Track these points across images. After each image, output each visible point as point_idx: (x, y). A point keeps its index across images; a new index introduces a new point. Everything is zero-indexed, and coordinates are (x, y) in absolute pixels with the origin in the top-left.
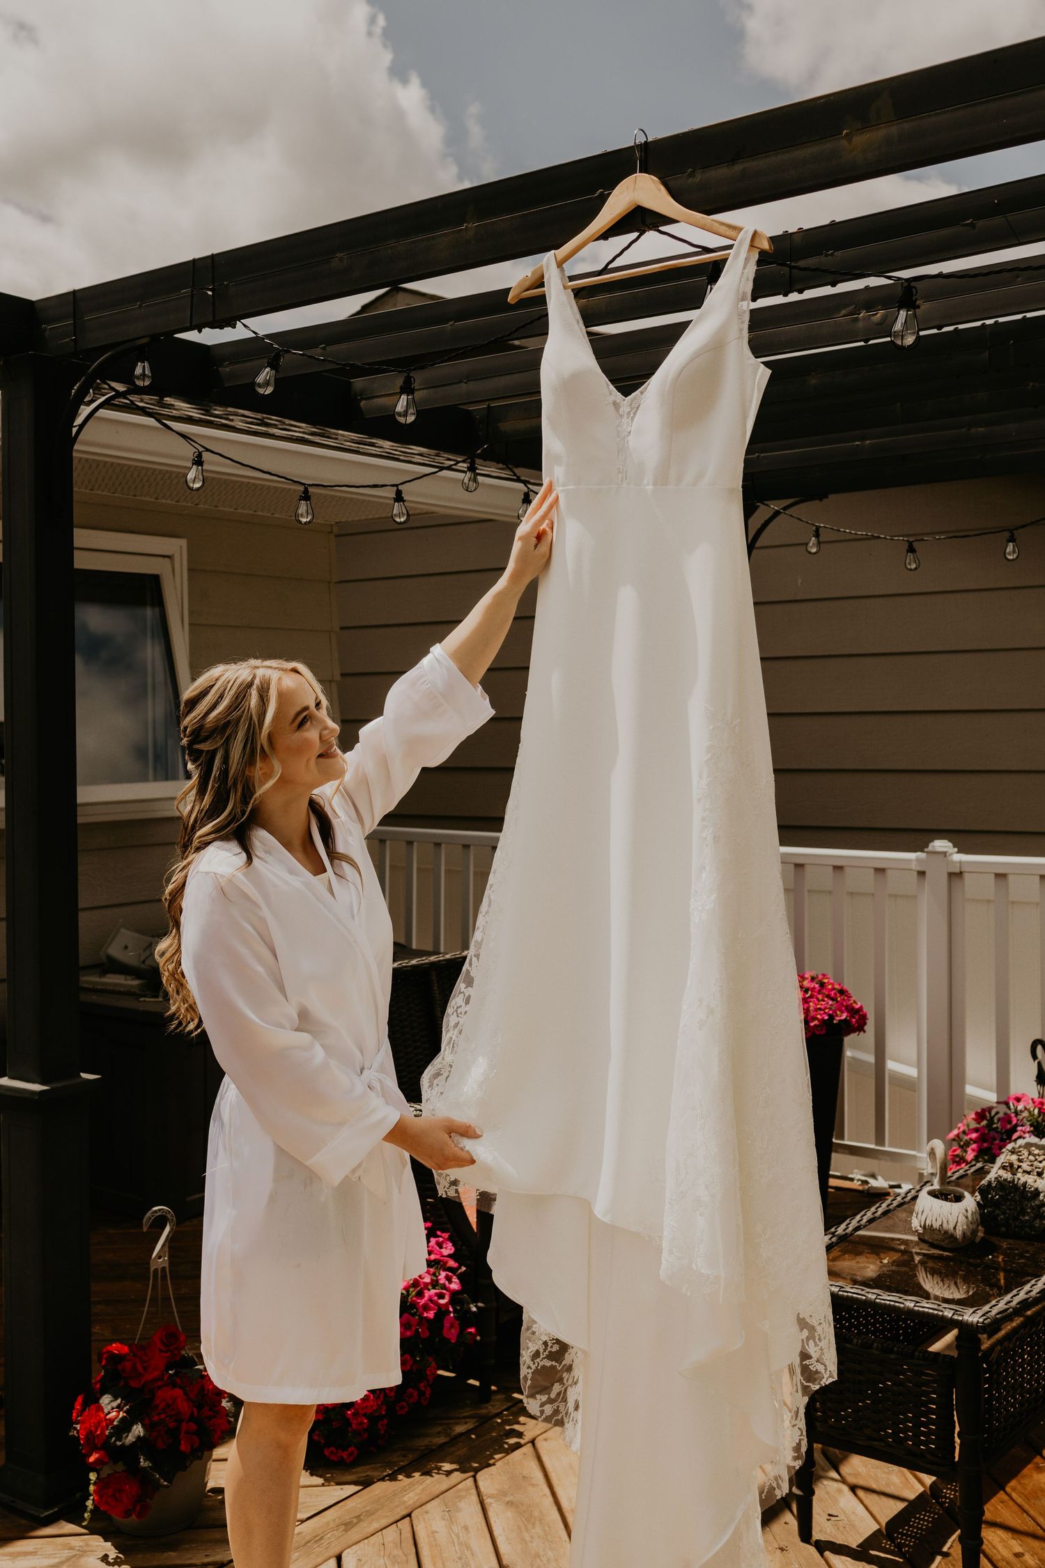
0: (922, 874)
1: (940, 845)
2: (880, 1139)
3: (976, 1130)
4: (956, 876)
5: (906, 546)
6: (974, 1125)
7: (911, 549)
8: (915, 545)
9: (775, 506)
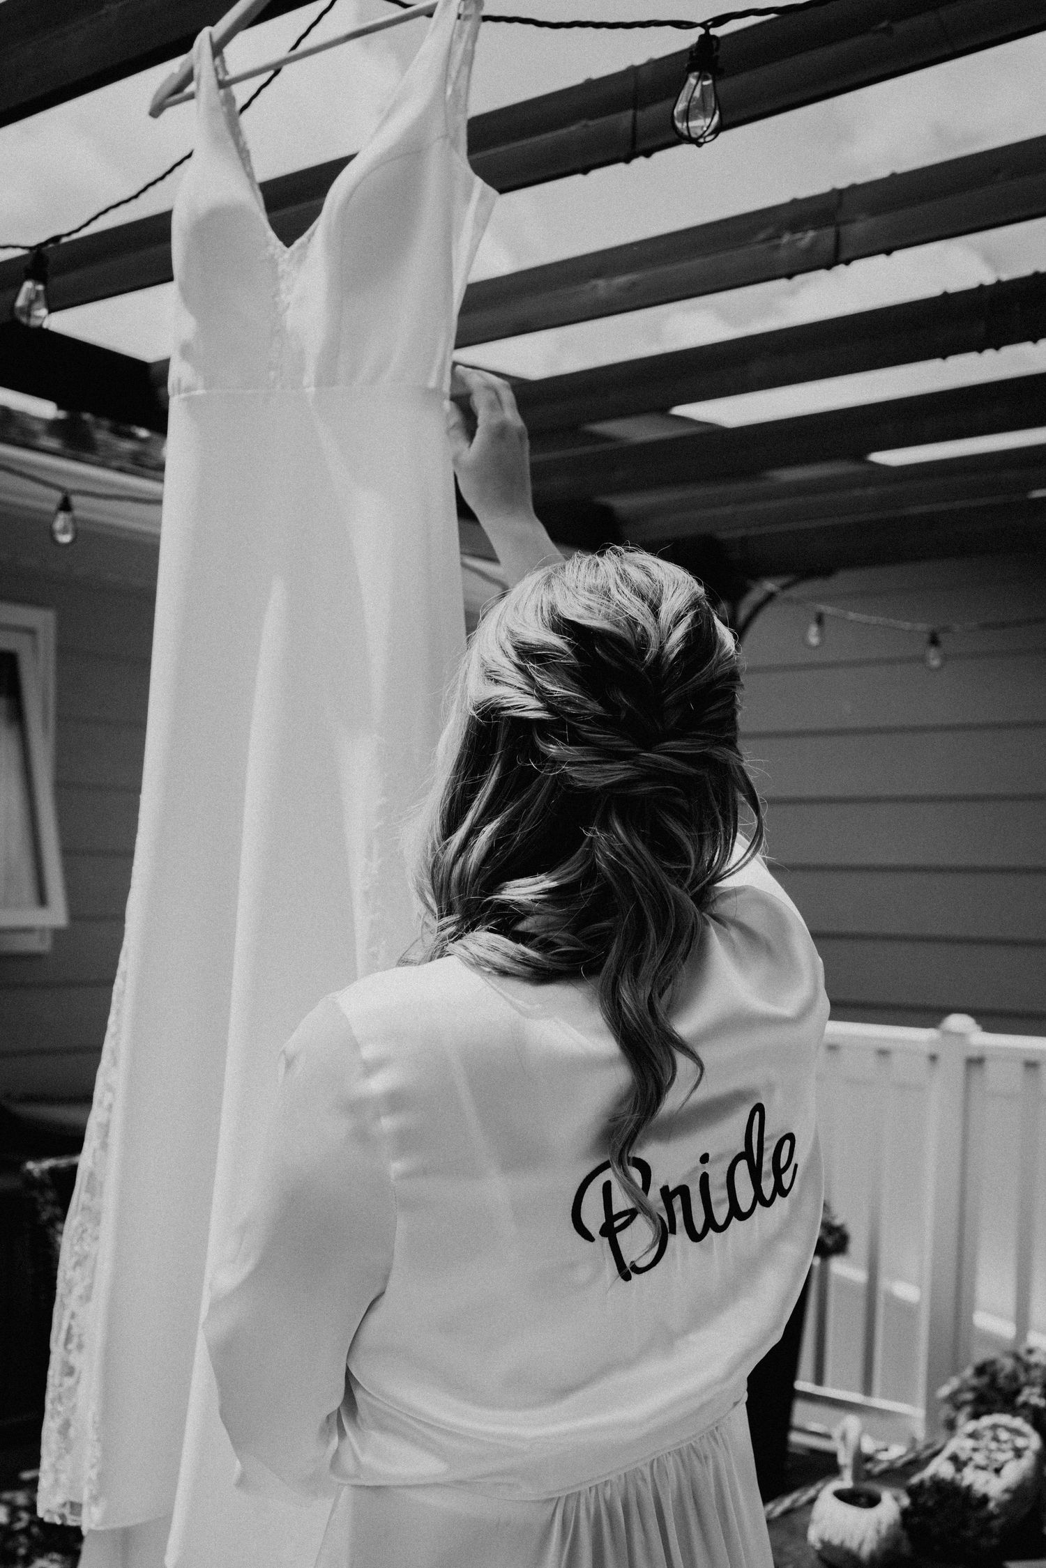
0: (933, 1058)
1: (958, 1022)
2: (867, 1389)
3: (974, 1389)
4: (975, 1062)
5: (927, 637)
6: (974, 1382)
7: (934, 641)
8: (942, 637)
9: (770, 585)
